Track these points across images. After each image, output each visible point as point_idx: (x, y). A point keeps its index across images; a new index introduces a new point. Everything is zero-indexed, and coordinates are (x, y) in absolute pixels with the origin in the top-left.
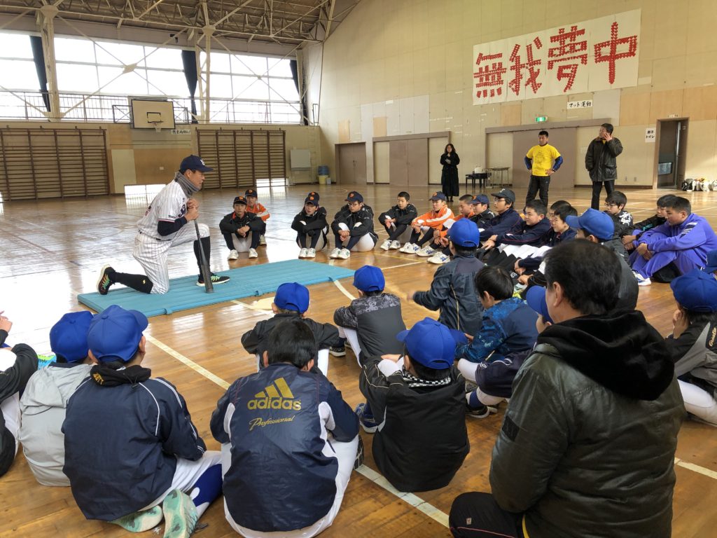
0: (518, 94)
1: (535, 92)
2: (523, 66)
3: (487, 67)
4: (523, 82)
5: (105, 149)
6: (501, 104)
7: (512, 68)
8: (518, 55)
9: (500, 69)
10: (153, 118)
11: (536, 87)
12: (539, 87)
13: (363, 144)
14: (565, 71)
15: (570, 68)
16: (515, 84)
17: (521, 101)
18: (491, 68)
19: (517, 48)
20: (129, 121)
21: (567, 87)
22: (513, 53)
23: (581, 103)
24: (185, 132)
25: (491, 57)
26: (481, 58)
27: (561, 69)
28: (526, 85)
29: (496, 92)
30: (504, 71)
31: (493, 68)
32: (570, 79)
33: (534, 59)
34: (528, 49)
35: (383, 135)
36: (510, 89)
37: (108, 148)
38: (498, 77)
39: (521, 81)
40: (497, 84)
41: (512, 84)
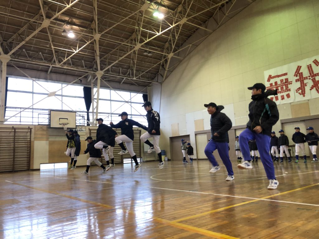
0: (304, 96)
2: (306, 78)
3: (276, 83)
5: (30, 140)
6: (290, 103)
7: (297, 81)
8: (300, 72)
9: (287, 82)
10: (63, 121)
13: (188, 136)
16: (302, 91)
17: (308, 100)
18: (279, 83)
19: (299, 68)
20: (47, 124)
22: (296, 71)
24: (82, 130)
25: (278, 76)
26: (270, 77)
28: (311, 90)
29: (285, 97)
30: (291, 83)
31: (281, 82)
33: (315, 73)
34: (308, 68)
35: (202, 130)
36: (297, 94)
37: (32, 140)
38: (286, 87)
39: (306, 88)
40: (286, 92)
41: (299, 90)
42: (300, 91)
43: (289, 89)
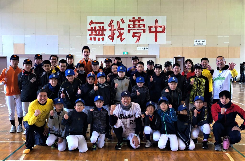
0: (113, 41)
1: (122, 42)
2: (115, 30)
3: (95, 28)
6: (103, 44)
9: (103, 29)
11: (122, 39)
14: (136, 35)
16: (112, 37)
17: (115, 45)
19: (112, 21)
21: (137, 41)
23: (143, 48)
25: (97, 23)
27: (134, 33)
28: (117, 38)
29: (101, 39)
31: (99, 28)
32: (138, 38)
33: (121, 27)
34: (118, 23)
35: (22, 54)
36: (109, 39)
43: (103, 34)
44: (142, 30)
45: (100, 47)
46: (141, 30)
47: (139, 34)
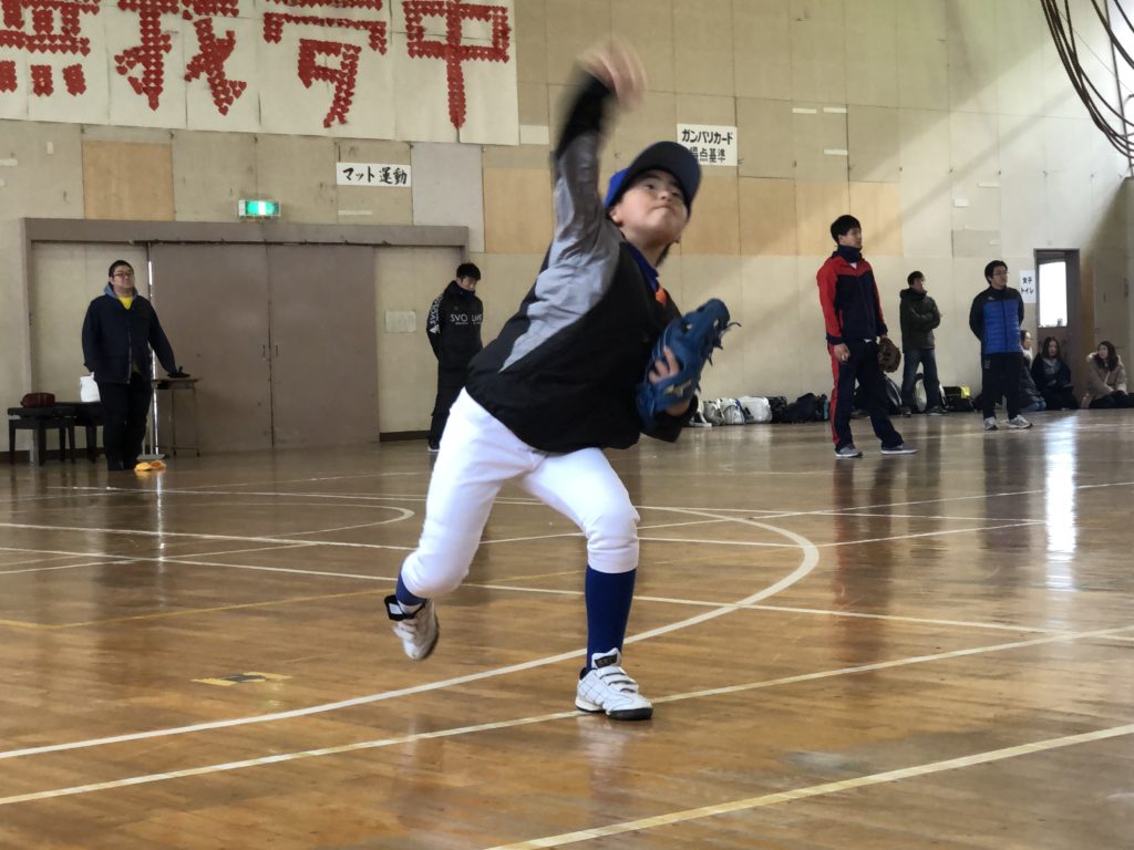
0: (154, 105)
1: (224, 111)
4: (175, 63)
11: (224, 93)
12: (238, 94)
14: (321, 59)
15: (337, 53)
16: (144, 68)
17: (172, 134)
21: (333, 111)
23: (377, 169)
27: (308, 49)
28: (188, 78)
29: (59, 82)
30: (92, 5)
32: (339, 89)
36: (123, 80)
38: (65, 21)
39: (166, 58)
40: (64, 49)
41: (131, 65)
42: (138, 71)
43: (79, 36)
44: (366, 24)
45: (50, 147)
46: (357, 25)
47: (340, 58)
